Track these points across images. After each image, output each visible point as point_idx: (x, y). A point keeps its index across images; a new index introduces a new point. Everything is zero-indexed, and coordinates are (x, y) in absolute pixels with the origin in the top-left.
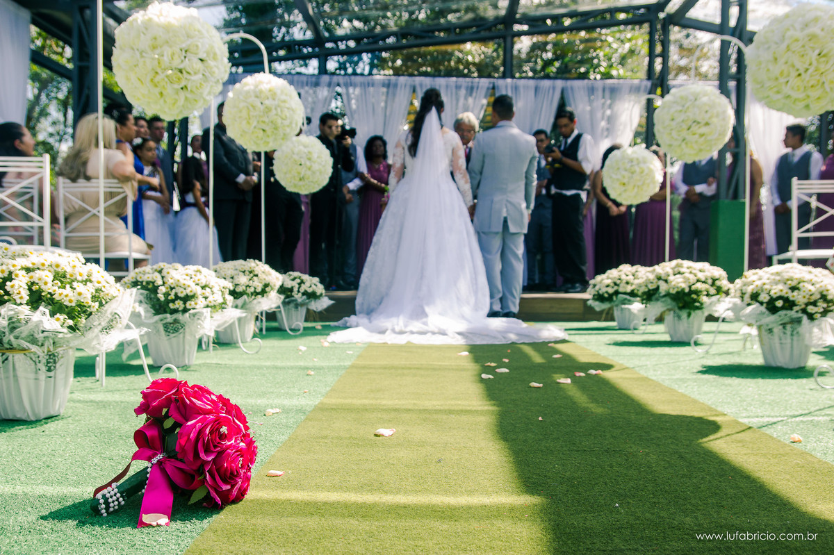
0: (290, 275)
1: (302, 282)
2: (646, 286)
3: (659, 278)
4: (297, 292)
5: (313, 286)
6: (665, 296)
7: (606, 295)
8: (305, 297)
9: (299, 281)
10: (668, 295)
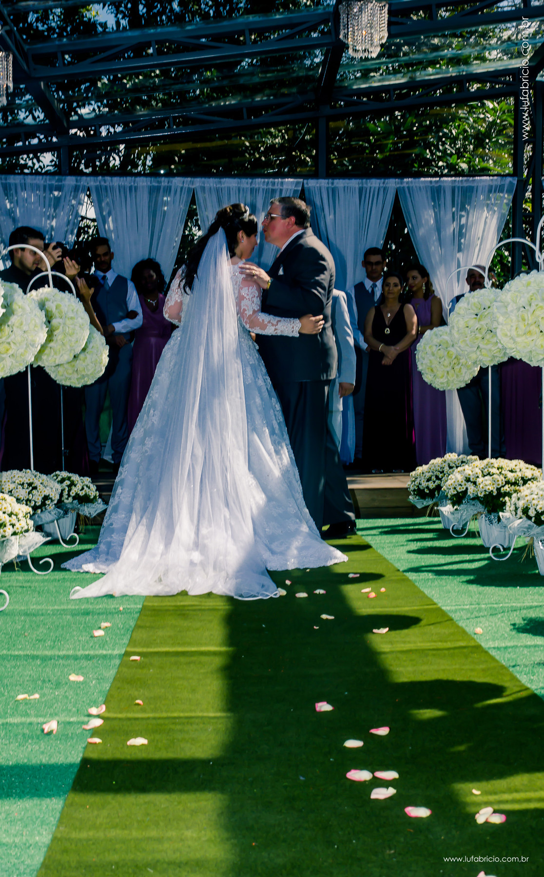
0: (57, 476)
1: (73, 484)
2: (455, 488)
3: (468, 480)
4: (67, 497)
5: (85, 487)
6: (473, 499)
7: (427, 491)
8: (76, 502)
9: (68, 482)
10: (477, 498)
